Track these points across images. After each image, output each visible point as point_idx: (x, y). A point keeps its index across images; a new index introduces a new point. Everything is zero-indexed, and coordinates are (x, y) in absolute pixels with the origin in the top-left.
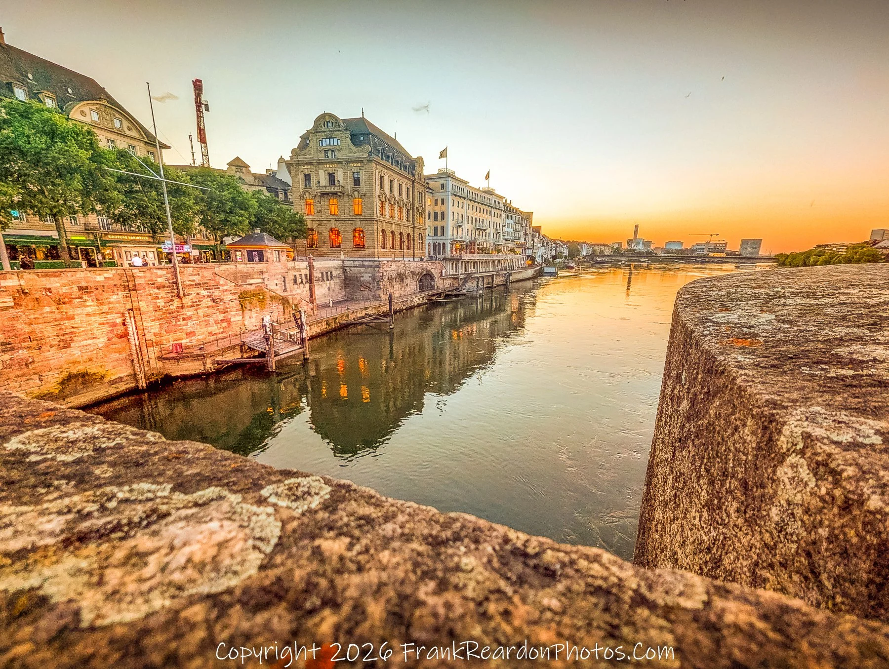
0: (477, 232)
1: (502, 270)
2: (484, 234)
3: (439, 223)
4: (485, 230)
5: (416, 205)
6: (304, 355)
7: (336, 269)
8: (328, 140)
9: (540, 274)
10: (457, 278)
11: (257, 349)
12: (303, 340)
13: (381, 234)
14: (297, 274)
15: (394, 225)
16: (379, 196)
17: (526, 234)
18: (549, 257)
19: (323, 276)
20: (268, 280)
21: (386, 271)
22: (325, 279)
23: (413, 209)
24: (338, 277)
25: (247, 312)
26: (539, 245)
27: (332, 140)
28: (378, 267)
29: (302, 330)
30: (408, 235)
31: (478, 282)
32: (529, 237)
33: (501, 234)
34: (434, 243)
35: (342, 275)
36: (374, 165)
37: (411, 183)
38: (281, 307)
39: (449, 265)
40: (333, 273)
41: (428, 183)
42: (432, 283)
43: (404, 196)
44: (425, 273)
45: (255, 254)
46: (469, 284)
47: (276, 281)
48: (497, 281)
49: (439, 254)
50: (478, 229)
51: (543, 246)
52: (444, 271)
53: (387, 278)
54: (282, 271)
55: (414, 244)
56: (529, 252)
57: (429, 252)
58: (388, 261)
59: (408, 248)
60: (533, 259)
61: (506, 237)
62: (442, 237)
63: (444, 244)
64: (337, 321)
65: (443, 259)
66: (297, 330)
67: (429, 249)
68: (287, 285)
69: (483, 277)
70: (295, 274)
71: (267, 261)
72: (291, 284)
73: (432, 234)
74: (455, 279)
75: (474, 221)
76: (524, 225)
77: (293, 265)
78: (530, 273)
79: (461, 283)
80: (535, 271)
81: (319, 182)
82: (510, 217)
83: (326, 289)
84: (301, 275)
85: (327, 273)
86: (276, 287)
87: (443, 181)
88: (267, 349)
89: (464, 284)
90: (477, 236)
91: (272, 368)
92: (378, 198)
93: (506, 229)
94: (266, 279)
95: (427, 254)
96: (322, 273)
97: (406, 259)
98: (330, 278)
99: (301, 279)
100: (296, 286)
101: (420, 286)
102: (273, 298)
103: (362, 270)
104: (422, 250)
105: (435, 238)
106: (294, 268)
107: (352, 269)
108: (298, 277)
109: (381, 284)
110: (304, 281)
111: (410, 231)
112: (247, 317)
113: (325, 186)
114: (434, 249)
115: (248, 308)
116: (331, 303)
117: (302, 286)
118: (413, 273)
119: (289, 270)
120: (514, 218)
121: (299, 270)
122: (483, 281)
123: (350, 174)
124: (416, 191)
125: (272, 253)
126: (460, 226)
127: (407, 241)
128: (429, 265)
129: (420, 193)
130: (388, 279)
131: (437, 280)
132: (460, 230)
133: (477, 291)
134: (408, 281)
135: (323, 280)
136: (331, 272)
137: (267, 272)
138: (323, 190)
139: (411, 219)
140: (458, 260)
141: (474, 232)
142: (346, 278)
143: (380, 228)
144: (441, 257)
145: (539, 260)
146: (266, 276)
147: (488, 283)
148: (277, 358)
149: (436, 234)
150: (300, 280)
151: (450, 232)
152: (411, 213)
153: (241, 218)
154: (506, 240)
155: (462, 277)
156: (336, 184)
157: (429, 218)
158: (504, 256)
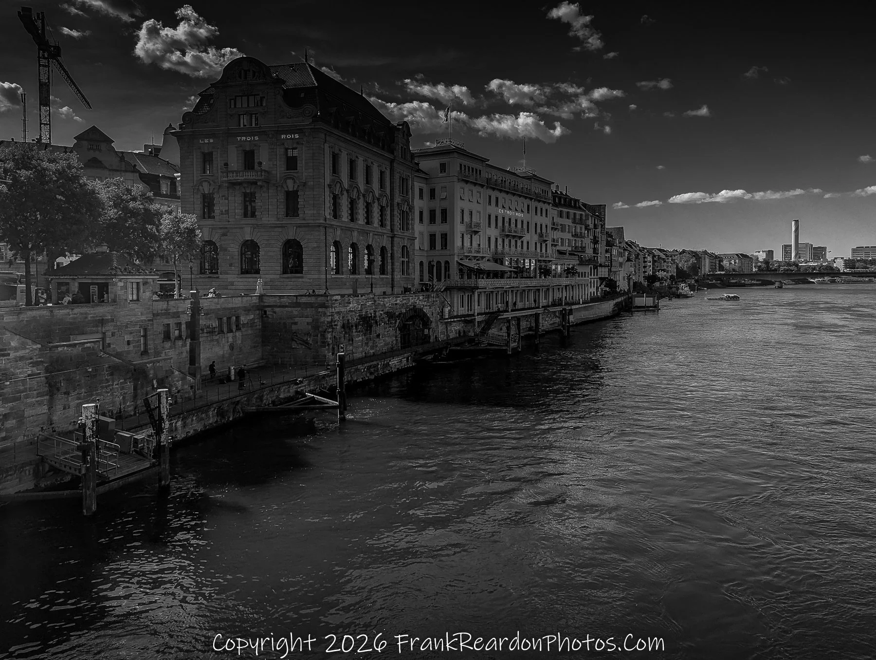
0: (507, 241)
1: (554, 304)
2: (519, 244)
3: (439, 228)
4: (520, 237)
5: (398, 199)
6: (160, 480)
7: (247, 310)
8: (245, 99)
9: (626, 308)
10: (472, 322)
11: (67, 470)
12: (159, 449)
13: (332, 248)
14: (172, 322)
15: (355, 234)
16: (330, 186)
17: (595, 241)
18: (642, 280)
19: (221, 325)
20: (113, 334)
21: (339, 313)
22: (225, 330)
23: (392, 206)
24: (251, 324)
25: (60, 397)
26: (621, 260)
27: (251, 98)
28: (323, 306)
29: (159, 431)
30: (383, 250)
31: (508, 328)
32: (602, 247)
33: (549, 243)
34: (430, 263)
35: (258, 324)
36: (323, 136)
37: (388, 163)
38: (130, 385)
39: (457, 297)
40: (242, 318)
41: (418, 164)
42: (426, 332)
43: (376, 185)
44: (412, 313)
45: (94, 289)
46: (493, 331)
47: (127, 338)
48: (546, 323)
49: (439, 280)
50: (508, 236)
51: (629, 260)
52: (447, 310)
53: (340, 324)
54: (143, 318)
55: (393, 264)
56: (603, 272)
57: (422, 276)
58: (343, 296)
59: (383, 271)
60: (611, 284)
61: (559, 248)
62: (444, 252)
63: (447, 263)
64: (239, 407)
65: (446, 290)
66: (151, 431)
67: (422, 271)
68: (149, 342)
69: (518, 319)
70: (166, 321)
71: (114, 301)
72: (159, 341)
73: (426, 246)
74: (466, 322)
75: (500, 224)
76: (591, 226)
77: (165, 306)
78: (607, 307)
79: (478, 330)
80: (616, 305)
81: (226, 164)
82: (565, 215)
83: (227, 348)
84: (179, 325)
85: (229, 319)
86: (126, 348)
87: (444, 160)
88: (83, 472)
89: (484, 331)
90: (507, 247)
91: (89, 509)
92: (327, 189)
93: (557, 235)
94: (109, 334)
95: (417, 281)
96: (220, 319)
97: (378, 291)
98: (234, 328)
99: (180, 330)
100: (168, 345)
101: (403, 337)
102: (114, 370)
103: (295, 311)
104: (408, 274)
105: (432, 253)
106: (167, 313)
107: (277, 310)
108: (172, 327)
109: (329, 336)
110: (184, 334)
111: (386, 242)
112: (59, 407)
113: (237, 172)
114: (431, 272)
115: (63, 390)
116: (233, 372)
117: (180, 343)
118: (390, 315)
119: (158, 315)
120: (572, 216)
121: (177, 315)
122: (518, 325)
123: (280, 151)
124: (397, 176)
125: (125, 287)
126: (476, 232)
127: (380, 258)
128: (419, 301)
129: (404, 180)
130: (343, 327)
131: (433, 325)
132: (475, 238)
133: (507, 344)
134: (379, 329)
135: (221, 332)
136: (238, 318)
137: (112, 320)
138: (232, 177)
139: (388, 223)
140: (472, 289)
141: (500, 241)
142: (265, 326)
143: (331, 240)
144: (441, 286)
145: (623, 285)
146: (109, 328)
147: (530, 329)
148: (102, 489)
149: (432, 245)
150: (177, 332)
151: (458, 243)
152: (388, 212)
153: (75, 227)
154: (561, 253)
155: (478, 319)
156: (256, 166)
157: (421, 220)
158: (556, 281)
